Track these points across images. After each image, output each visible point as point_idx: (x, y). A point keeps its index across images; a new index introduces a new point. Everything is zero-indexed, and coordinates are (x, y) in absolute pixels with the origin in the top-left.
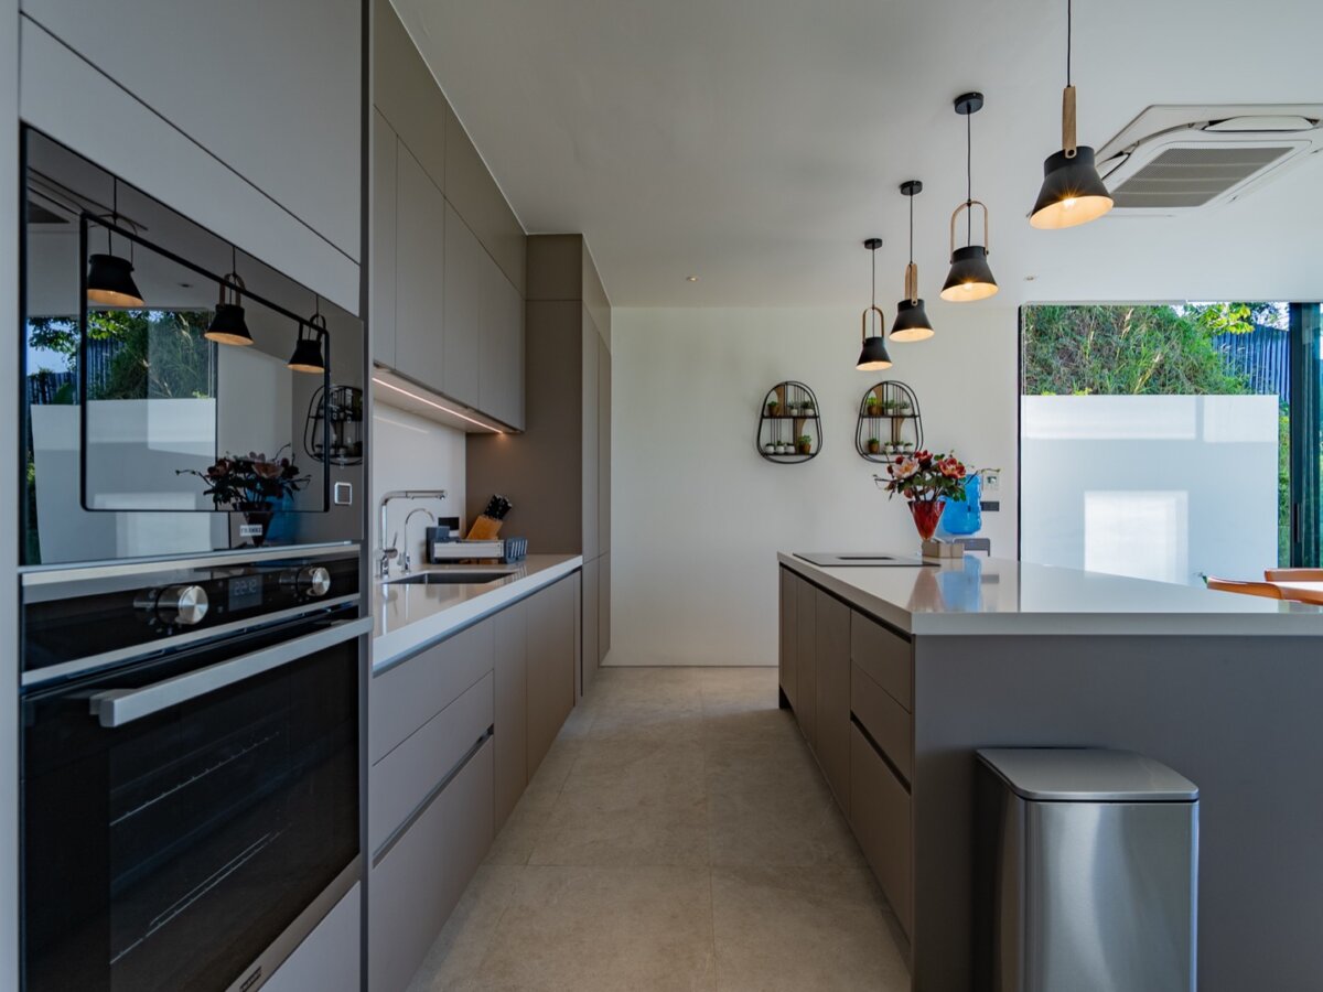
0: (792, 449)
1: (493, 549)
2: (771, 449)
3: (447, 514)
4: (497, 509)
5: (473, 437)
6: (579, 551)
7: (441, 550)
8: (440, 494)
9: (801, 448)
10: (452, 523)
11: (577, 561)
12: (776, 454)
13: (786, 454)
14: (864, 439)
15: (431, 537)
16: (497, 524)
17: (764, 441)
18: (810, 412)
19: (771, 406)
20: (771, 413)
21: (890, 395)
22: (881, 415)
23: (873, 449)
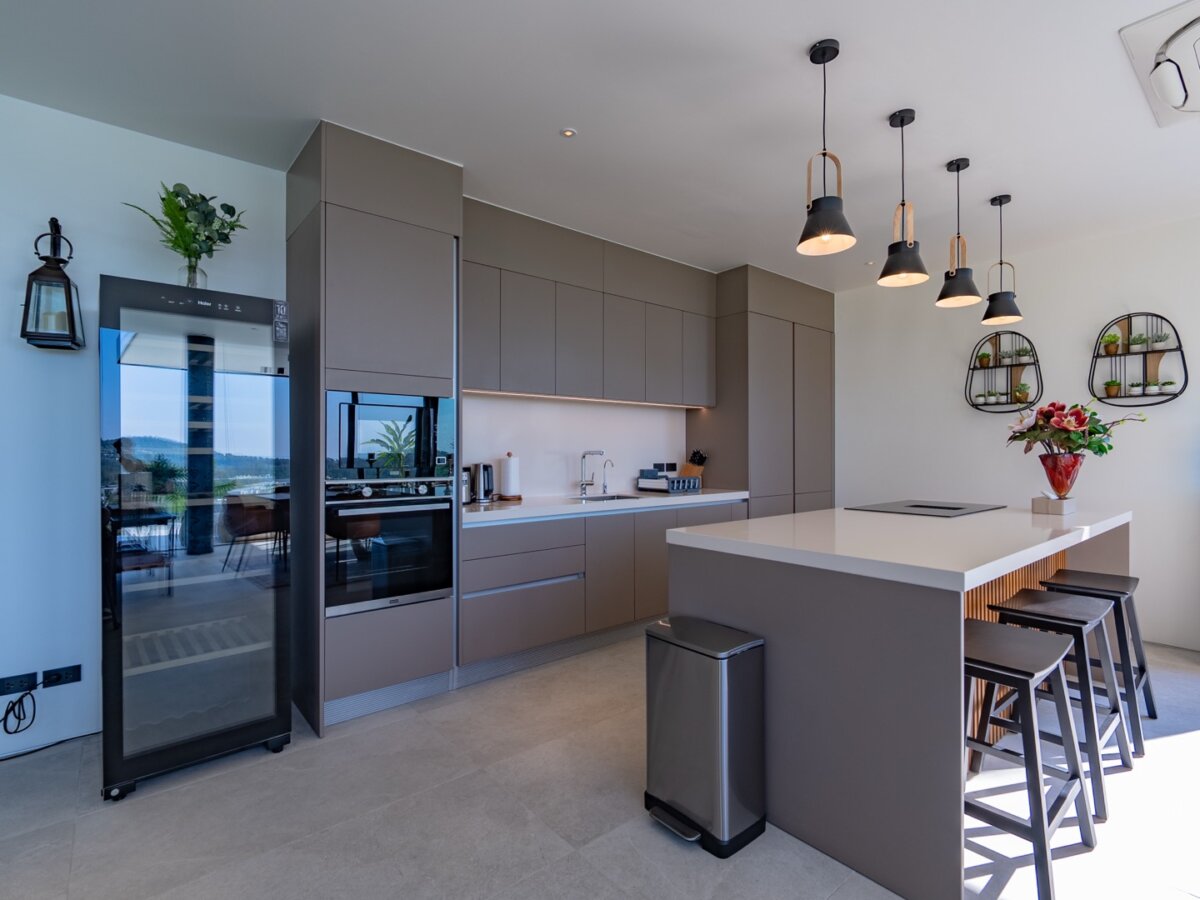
0: (1003, 399)
2: (981, 400)
4: (698, 458)
5: (690, 412)
9: (1018, 397)
10: (670, 466)
11: (745, 495)
12: (986, 404)
13: (997, 404)
14: (1099, 383)
16: (700, 468)
17: (974, 393)
18: (1027, 359)
19: (984, 357)
20: (981, 364)
21: (1139, 326)
22: (1127, 352)
23: (1112, 392)
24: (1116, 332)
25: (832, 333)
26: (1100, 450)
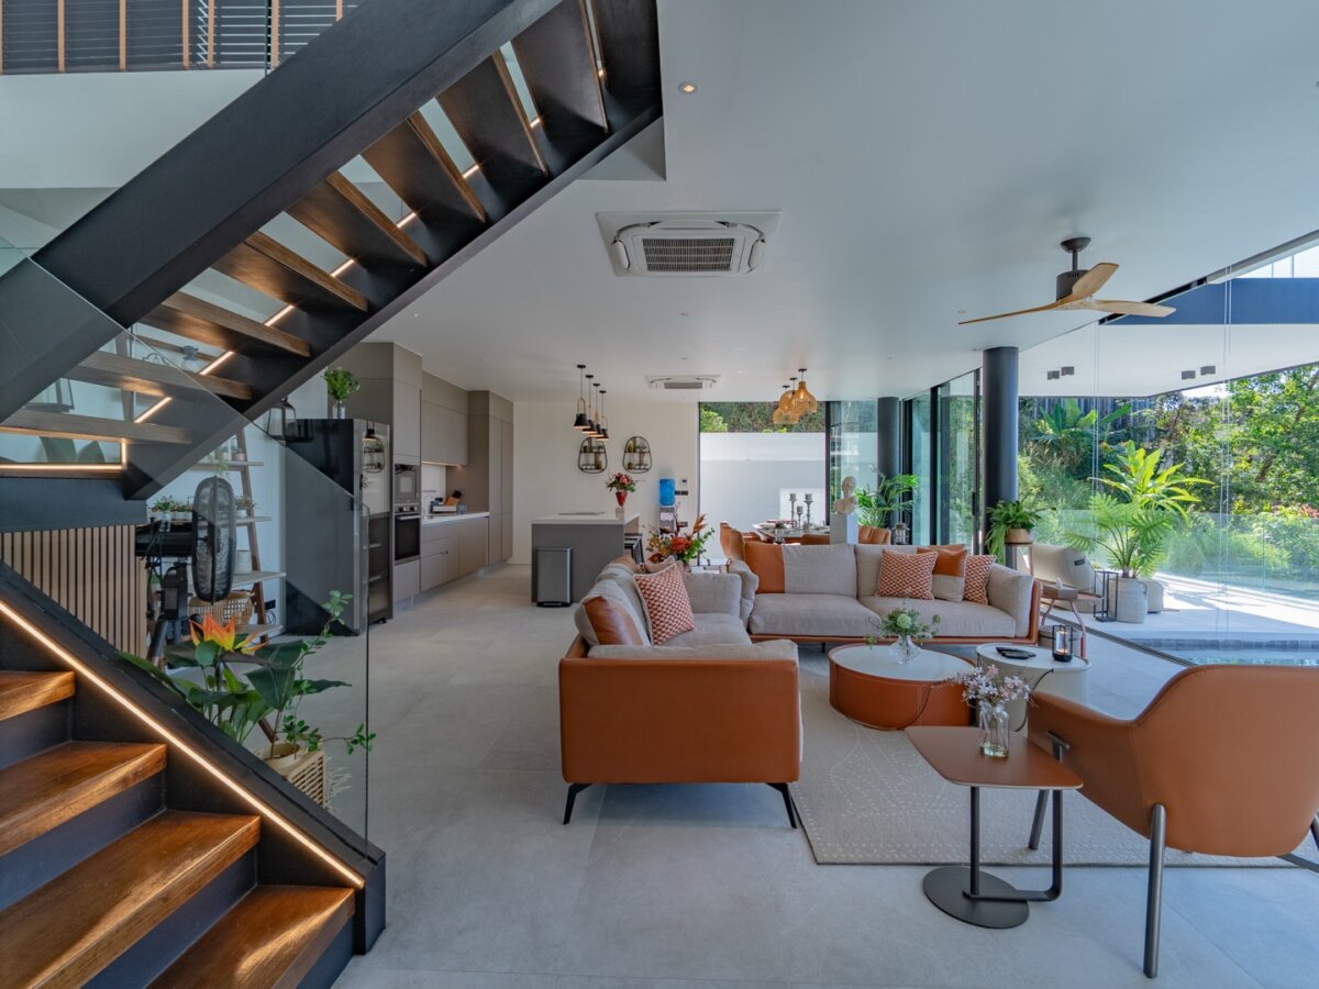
0: (593, 467)
1: (453, 508)
2: (585, 467)
3: (438, 496)
4: (457, 495)
5: (449, 469)
6: (487, 509)
7: (436, 509)
8: (434, 491)
9: (598, 466)
10: (440, 500)
11: (487, 514)
12: (587, 469)
13: (591, 469)
14: (626, 463)
15: (432, 504)
16: (457, 500)
17: (581, 463)
18: (602, 450)
19: (585, 447)
20: (585, 450)
21: (638, 442)
22: (634, 451)
23: (630, 467)
24: (631, 442)
25: (512, 425)
26: (633, 490)
